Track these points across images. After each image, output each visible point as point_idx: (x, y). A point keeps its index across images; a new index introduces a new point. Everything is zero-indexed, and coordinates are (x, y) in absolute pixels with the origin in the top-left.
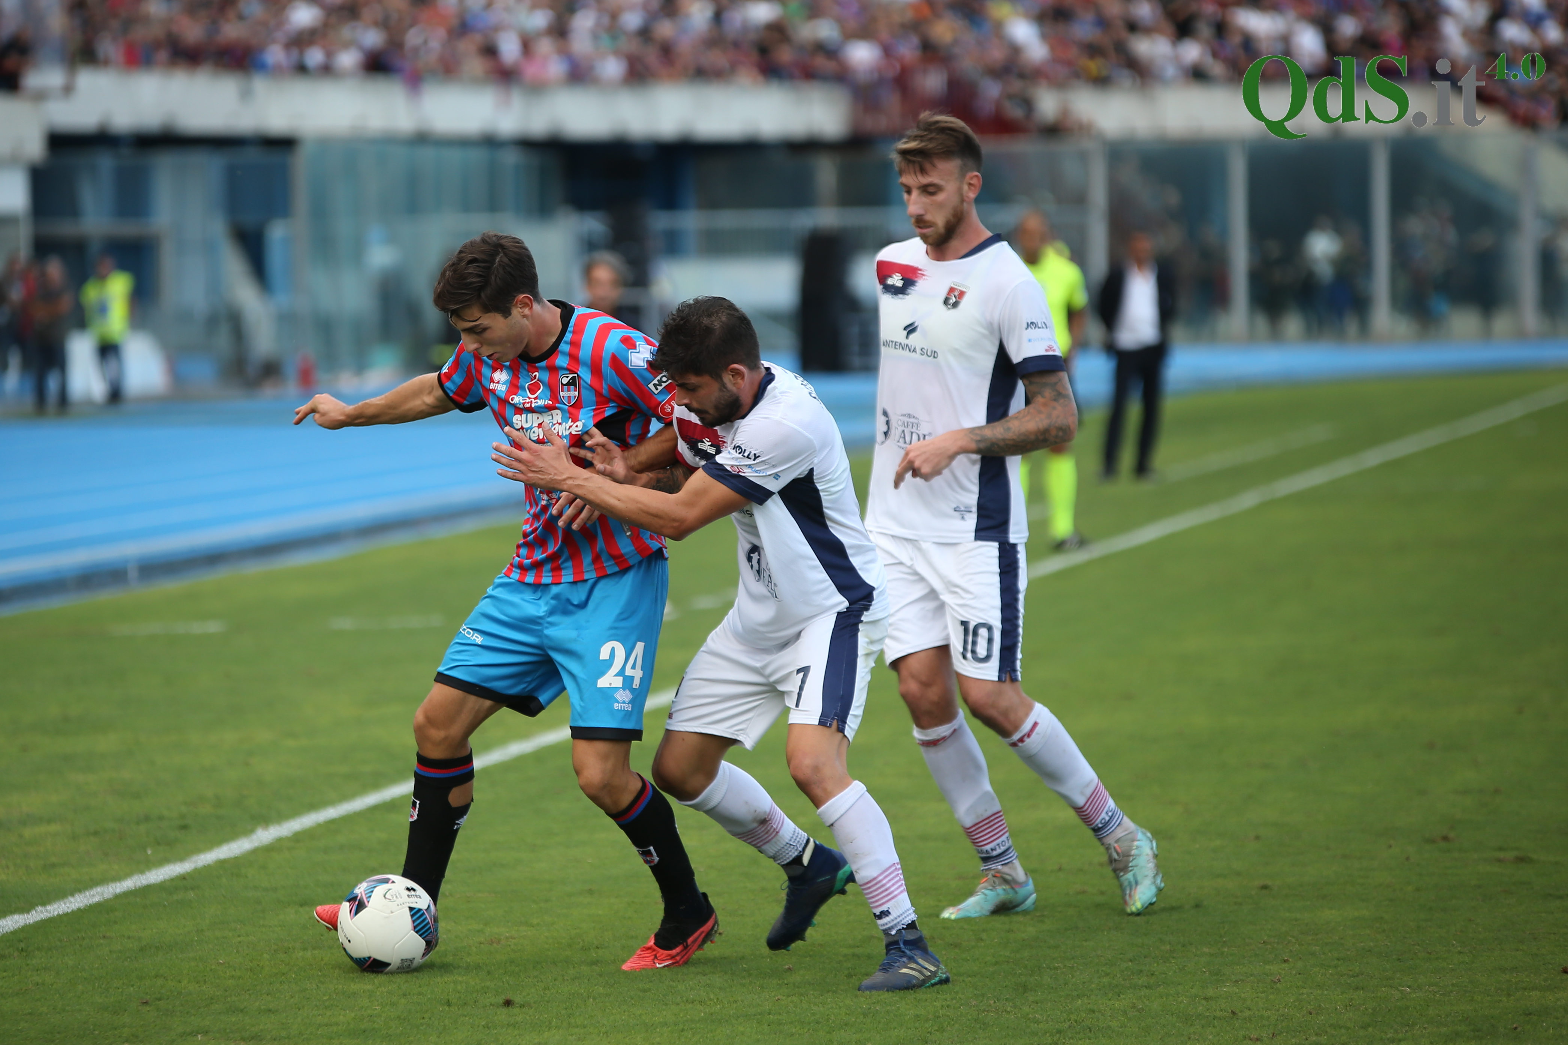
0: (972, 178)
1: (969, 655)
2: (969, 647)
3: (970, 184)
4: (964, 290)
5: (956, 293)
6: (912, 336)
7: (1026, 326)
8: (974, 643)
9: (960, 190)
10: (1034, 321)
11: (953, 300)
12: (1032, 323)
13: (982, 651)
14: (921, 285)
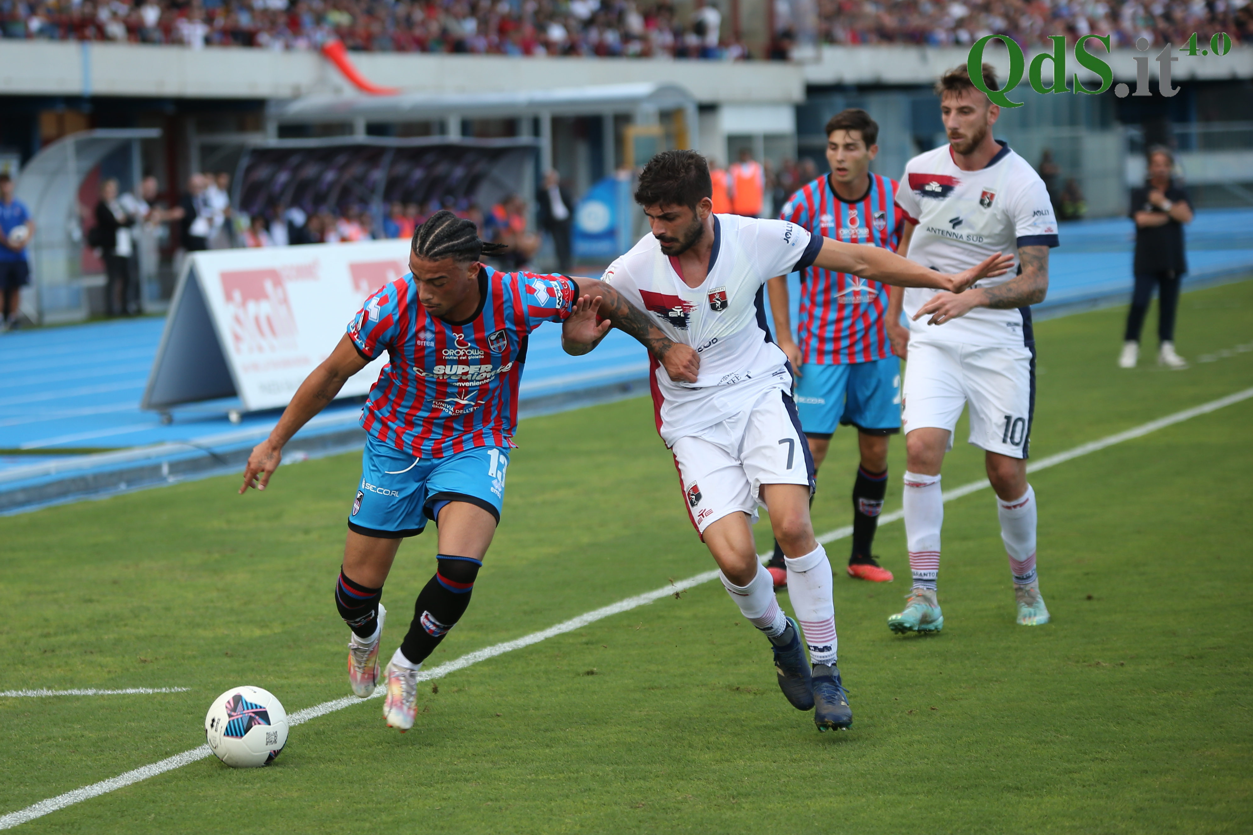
0: (993, 108)
1: (1009, 440)
2: (1009, 435)
3: (992, 113)
4: (993, 192)
5: (989, 196)
6: (957, 227)
7: (1033, 213)
8: (1013, 432)
9: (985, 117)
10: (1040, 210)
11: (987, 201)
12: (1038, 212)
13: (1017, 439)
14: (958, 189)
